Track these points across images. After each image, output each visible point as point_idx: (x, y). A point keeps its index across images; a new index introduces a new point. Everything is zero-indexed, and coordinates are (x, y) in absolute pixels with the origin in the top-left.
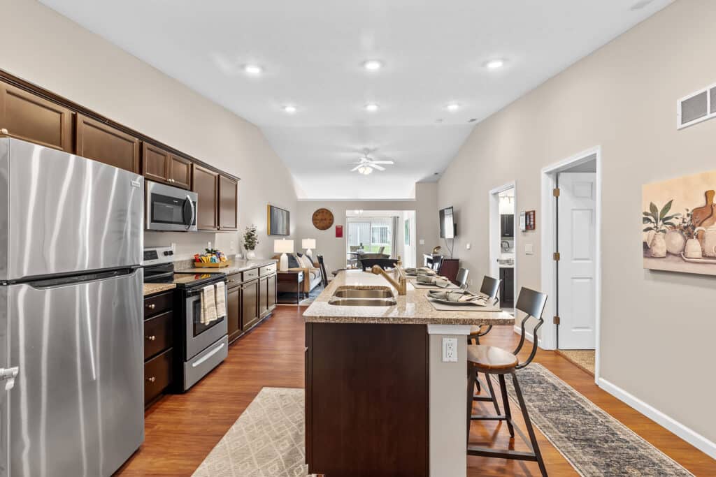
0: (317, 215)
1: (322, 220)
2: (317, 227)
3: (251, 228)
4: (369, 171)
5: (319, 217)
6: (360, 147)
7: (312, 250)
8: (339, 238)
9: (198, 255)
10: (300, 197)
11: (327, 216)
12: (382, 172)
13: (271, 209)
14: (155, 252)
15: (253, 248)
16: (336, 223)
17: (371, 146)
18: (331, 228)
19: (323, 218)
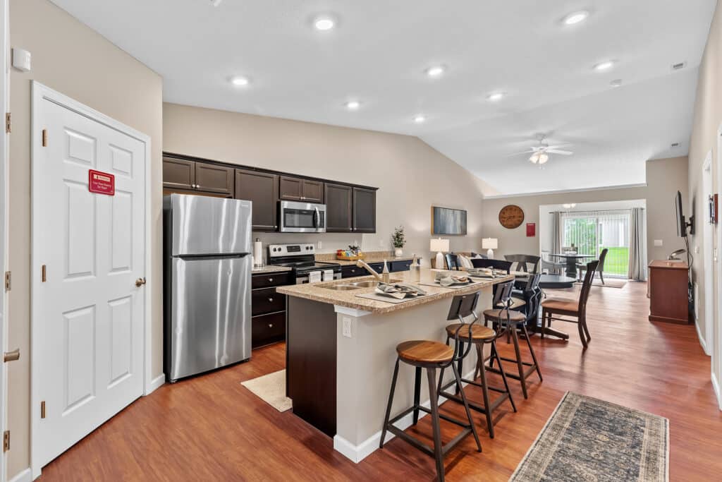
0: (504, 213)
1: (510, 218)
2: (503, 225)
3: (399, 229)
4: (544, 159)
5: (507, 214)
6: (531, 133)
7: (493, 250)
8: (531, 238)
9: (341, 251)
10: (487, 194)
11: (516, 214)
12: (570, 156)
13: (435, 210)
14: (299, 247)
15: (401, 246)
16: (527, 220)
17: (544, 130)
18: (522, 225)
19: (511, 216)
